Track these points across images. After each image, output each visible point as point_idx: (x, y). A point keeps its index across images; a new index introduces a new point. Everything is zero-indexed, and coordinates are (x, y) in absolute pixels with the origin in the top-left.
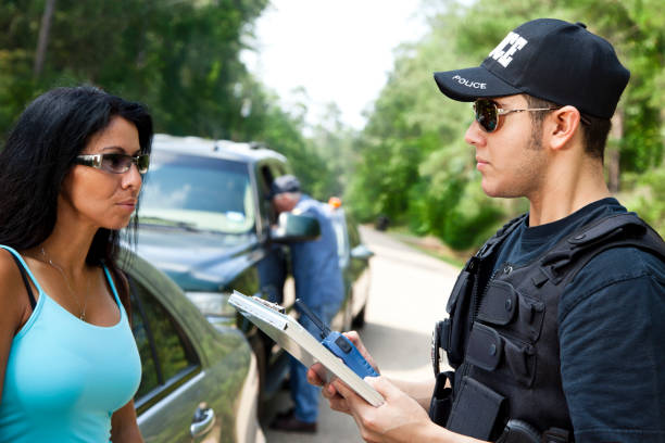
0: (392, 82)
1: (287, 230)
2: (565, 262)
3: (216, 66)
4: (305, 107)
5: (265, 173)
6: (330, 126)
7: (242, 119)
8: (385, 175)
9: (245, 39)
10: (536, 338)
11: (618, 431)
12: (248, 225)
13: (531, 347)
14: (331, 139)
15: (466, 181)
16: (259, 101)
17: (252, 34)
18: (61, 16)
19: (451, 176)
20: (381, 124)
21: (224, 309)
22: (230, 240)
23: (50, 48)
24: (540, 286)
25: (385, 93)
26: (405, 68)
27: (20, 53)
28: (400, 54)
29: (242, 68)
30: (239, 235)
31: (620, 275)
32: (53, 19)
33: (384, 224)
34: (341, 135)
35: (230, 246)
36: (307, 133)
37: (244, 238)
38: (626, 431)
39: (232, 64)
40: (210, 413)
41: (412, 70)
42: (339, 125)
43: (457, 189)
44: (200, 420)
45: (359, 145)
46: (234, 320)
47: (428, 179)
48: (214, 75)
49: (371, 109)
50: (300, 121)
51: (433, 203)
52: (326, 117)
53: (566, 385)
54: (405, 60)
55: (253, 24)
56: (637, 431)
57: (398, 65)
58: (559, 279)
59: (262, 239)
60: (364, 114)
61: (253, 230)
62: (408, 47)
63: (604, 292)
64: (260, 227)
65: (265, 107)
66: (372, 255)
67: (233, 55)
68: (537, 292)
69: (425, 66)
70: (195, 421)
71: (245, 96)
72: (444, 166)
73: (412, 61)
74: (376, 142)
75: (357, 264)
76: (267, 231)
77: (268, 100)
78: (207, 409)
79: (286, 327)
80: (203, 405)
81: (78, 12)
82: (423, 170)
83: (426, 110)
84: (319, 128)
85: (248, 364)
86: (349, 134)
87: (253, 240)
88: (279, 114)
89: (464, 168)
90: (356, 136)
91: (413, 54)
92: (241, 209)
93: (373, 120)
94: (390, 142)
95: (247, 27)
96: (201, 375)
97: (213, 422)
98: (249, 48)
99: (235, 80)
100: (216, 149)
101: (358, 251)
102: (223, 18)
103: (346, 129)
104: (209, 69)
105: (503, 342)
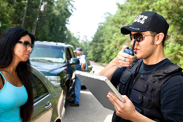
0: (98, 31)
1: (73, 62)
2: (162, 77)
3: (60, 28)
4: (79, 36)
5: (68, 49)
6: (85, 40)
7: (66, 39)
8: (96, 50)
9: (67, 22)
12: (64, 61)
14: (85, 43)
15: (113, 52)
16: (70, 35)
17: (68, 21)
18: (27, 17)
19: (110, 51)
21: (58, 79)
22: (60, 64)
23: (25, 24)
25: (97, 33)
26: (100, 28)
27: (18, 25)
28: (100, 25)
30: (62, 63)
32: (26, 18)
33: (96, 61)
34: (87, 42)
35: (60, 66)
36: (80, 42)
37: (63, 64)
39: (64, 27)
40: (50, 104)
41: (102, 28)
42: (87, 40)
44: (48, 105)
45: (91, 44)
46: (60, 82)
47: (105, 51)
48: (60, 29)
49: (93, 37)
50: (78, 39)
51: (106, 56)
52: (84, 38)
54: (100, 26)
55: (68, 19)
58: (160, 81)
59: (67, 64)
61: (65, 62)
62: (101, 24)
64: (66, 61)
65: (71, 36)
66: (92, 67)
67: (64, 25)
68: (153, 84)
70: (47, 106)
71: (67, 34)
72: (109, 49)
73: (102, 26)
74: (95, 43)
75: (90, 69)
76: (68, 62)
77: (72, 35)
78: (50, 103)
79: (106, 80)
80: (49, 102)
81: (31, 16)
82: (105, 49)
83: (105, 37)
84: (83, 40)
85: (61, 92)
86: (89, 42)
87: (65, 64)
88: (74, 38)
89: (113, 49)
90: (90, 42)
91: (102, 25)
92: (62, 58)
93: (94, 39)
94: (97, 43)
96: (49, 95)
97: (51, 106)
98: (68, 24)
99: (65, 31)
100: (57, 44)
101: (89, 67)
102: (62, 17)
103: (88, 41)
104: (59, 28)
105: (143, 97)
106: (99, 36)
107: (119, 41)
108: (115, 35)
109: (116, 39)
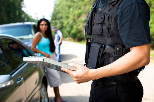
0: (54, 9)
2: (115, 3)
5: (35, 27)
10: (110, 24)
11: (137, 43)
13: (109, 26)
17: (23, 4)
20: (54, 18)
22: (31, 40)
24: (109, 11)
26: (56, 5)
29: (23, 11)
31: (130, 3)
38: (139, 42)
39: (20, 11)
43: (72, 27)
47: (66, 27)
51: (68, 31)
53: (121, 35)
56: (142, 42)
57: (55, 5)
58: (114, 8)
60: (50, 16)
63: (127, 9)
67: (20, 9)
68: (109, 12)
69: (60, 4)
71: (25, 17)
72: (68, 23)
79: (44, 60)
82: (64, 25)
83: (62, 13)
89: (72, 23)
92: (31, 34)
95: (22, 3)
98: (23, 7)
104: (16, 13)
105: (102, 27)
106: (57, 14)
107: (76, 15)
108: (71, 10)
109: (74, 13)
